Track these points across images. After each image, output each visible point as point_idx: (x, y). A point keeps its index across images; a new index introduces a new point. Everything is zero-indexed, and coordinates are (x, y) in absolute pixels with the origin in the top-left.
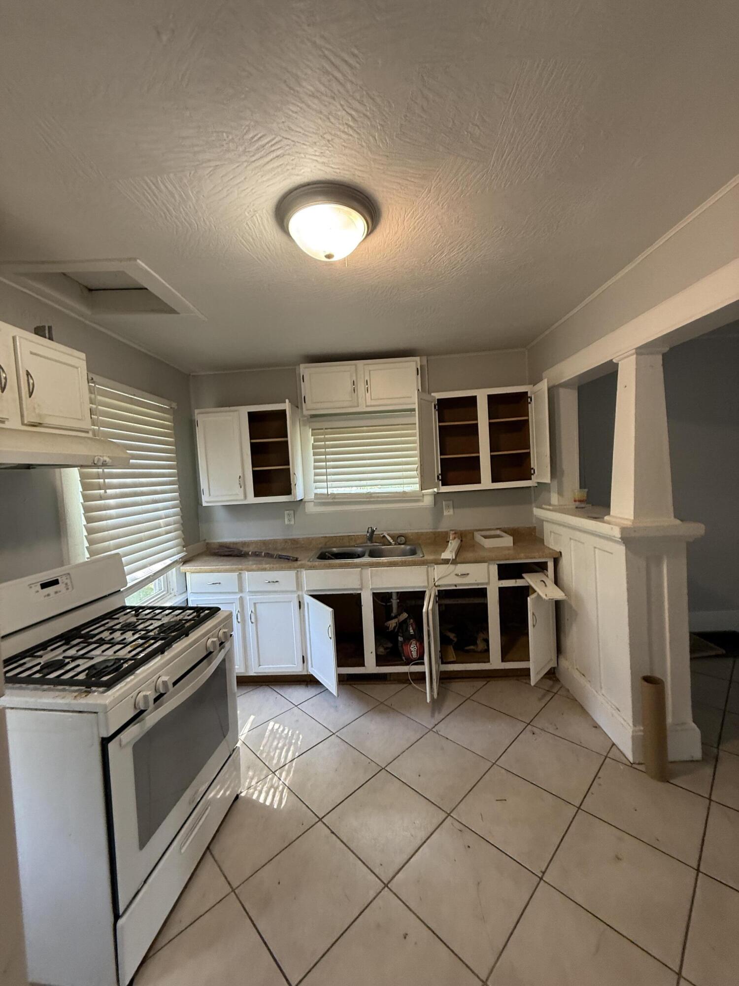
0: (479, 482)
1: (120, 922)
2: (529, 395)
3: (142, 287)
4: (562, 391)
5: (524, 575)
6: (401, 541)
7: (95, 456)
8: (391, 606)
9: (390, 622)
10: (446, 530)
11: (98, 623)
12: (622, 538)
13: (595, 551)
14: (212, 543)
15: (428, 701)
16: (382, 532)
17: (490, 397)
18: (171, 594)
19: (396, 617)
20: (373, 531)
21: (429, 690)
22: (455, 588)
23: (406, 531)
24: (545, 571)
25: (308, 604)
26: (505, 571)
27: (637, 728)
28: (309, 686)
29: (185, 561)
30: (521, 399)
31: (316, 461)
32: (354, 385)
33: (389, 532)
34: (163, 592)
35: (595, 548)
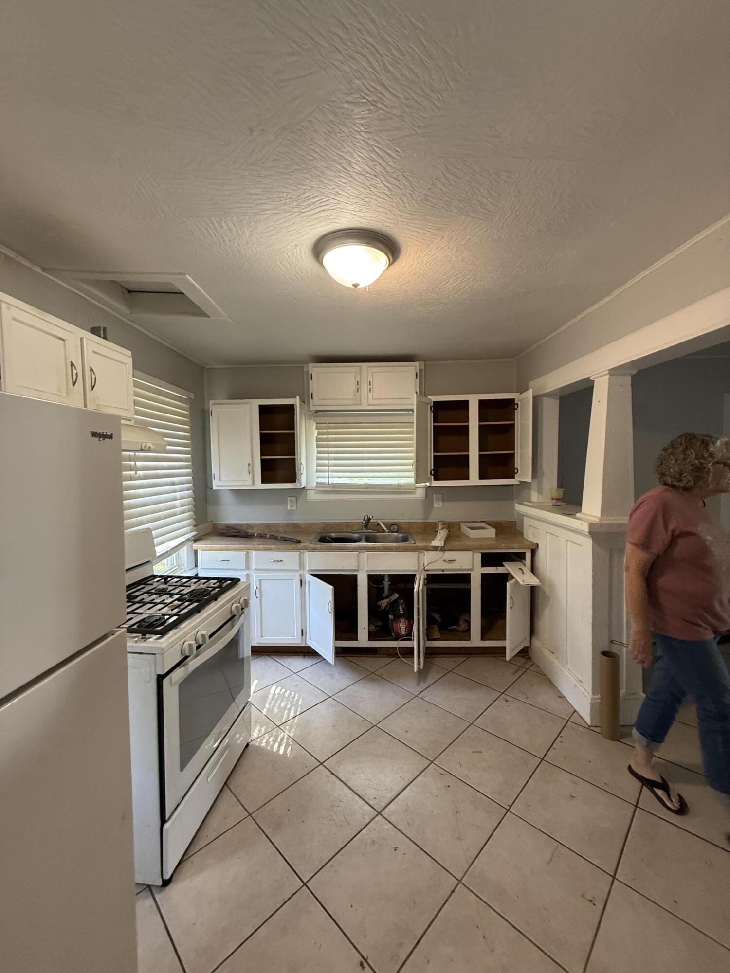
0: (468, 478)
1: (166, 826)
2: (516, 402)
3: (179, 292)
4: (545, 400)
5: (504, 563)
6: (394, 529)
7: (143, 443)
8: (383, 587)
9: (382, 602)
10: (436, 521)
11: (135, 588)
12: (590, 532)
13: (567, 543)
14: (218, 524)
15: (415, 671)
16: (377, 521)
17: (481, 402)
18: (181, 569)
19: (387, 597)
20: (369, 519)
21: (417, 663)
22: (442, 573)
23: (398, 521)
24: (523, 560)
25: (309, 582)
26: (488, 559)
27: (596, 696)
28: (306, 657)
29: (196, 540)
30: (508, 406)
31: (318, 452)
32: (358, 385)
33: (384, 521)
34: (175, 567)
35: (567, 540)
